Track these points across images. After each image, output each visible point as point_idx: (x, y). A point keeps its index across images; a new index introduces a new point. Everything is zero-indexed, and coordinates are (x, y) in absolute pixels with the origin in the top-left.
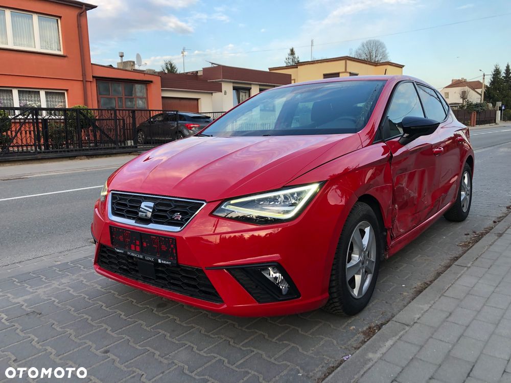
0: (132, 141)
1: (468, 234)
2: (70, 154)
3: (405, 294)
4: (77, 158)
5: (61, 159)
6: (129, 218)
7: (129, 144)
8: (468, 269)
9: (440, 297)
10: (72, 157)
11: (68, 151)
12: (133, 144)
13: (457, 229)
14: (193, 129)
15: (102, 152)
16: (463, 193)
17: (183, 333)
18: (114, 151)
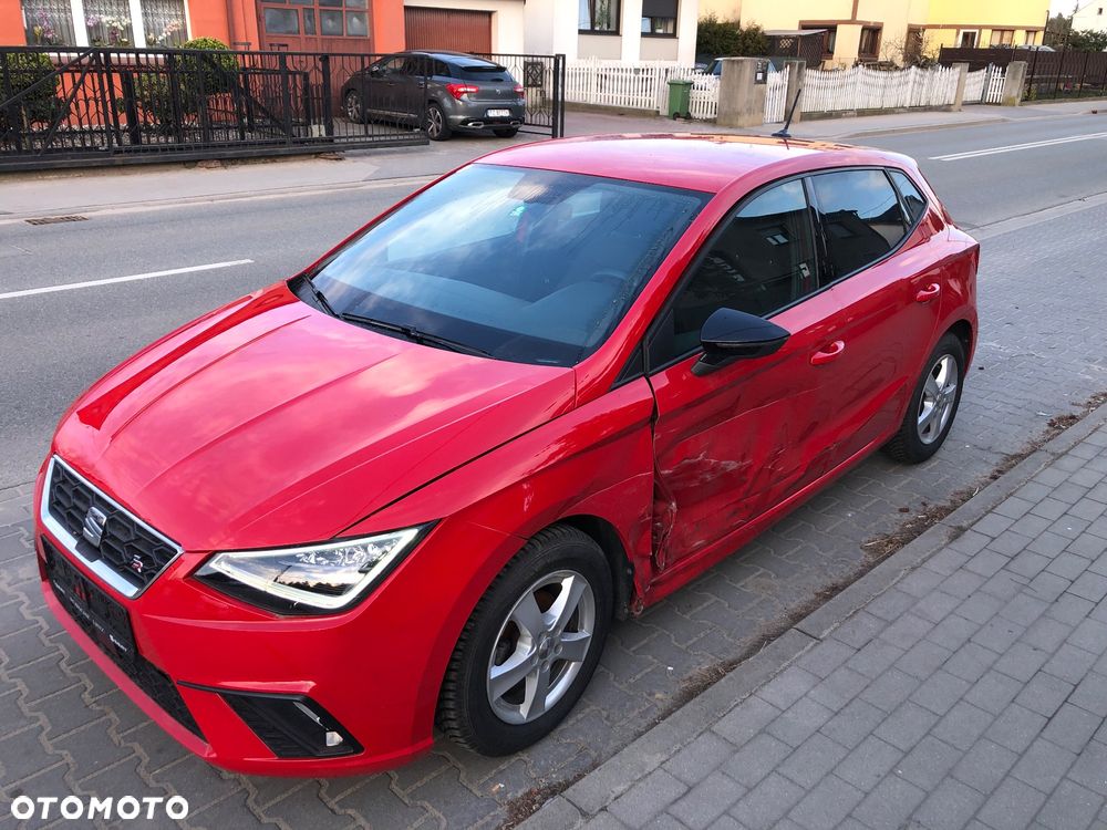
0: (323, 127)
1: (907, 510)
2: (185, 155)
3: (658, 695)
4: (199, 164)
5: (167, 167)
6: (70, 530)
7: (316, 135)
8: (816, 645)
9: (701, 733)
10: (188, 162)
11: (181, 149)
12: (323, 133)
13: (895, 488)
14: (465, 97)
15: (255, 151)
16: (929, 405)
17: (175, 760)
18: (282, 150)
